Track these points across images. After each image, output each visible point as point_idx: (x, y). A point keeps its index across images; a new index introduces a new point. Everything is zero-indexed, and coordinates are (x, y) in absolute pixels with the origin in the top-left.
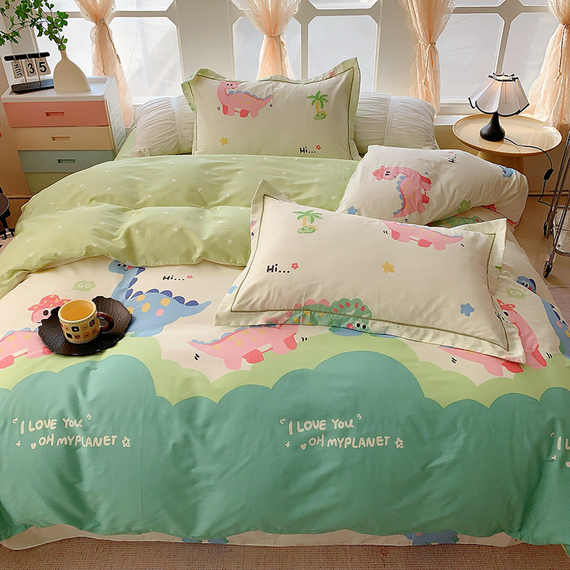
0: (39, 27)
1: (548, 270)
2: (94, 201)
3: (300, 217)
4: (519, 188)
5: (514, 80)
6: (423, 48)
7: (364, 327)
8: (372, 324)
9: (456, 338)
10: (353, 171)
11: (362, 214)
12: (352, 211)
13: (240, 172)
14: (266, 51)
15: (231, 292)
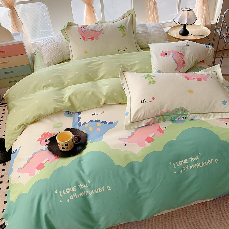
2: (45, 87)
3: (146, 78)
5: (191, 10)
7: (186, 118)
8: (189, 116)
9: (222, 115)
10: (150, 56)
11: (163, 72)
12: (159, 72)
13: (103, 64)
14: (87, 11)
15: (127, 114)
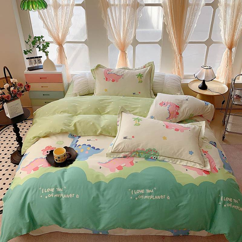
0: (40, 48)
1: (224, 138)
2: (62, 112)
3: (135, 120)
4: (211, 109)
5: (210, 68)
6: (177, 56)
7: (157, 158)
8: (159, 157)
9: (188, 162)
10: (152, 103)
11: (155, 119)
12: (152, 117)
13: (112, 103)
14: (120, 56)
15: (111, 145)
